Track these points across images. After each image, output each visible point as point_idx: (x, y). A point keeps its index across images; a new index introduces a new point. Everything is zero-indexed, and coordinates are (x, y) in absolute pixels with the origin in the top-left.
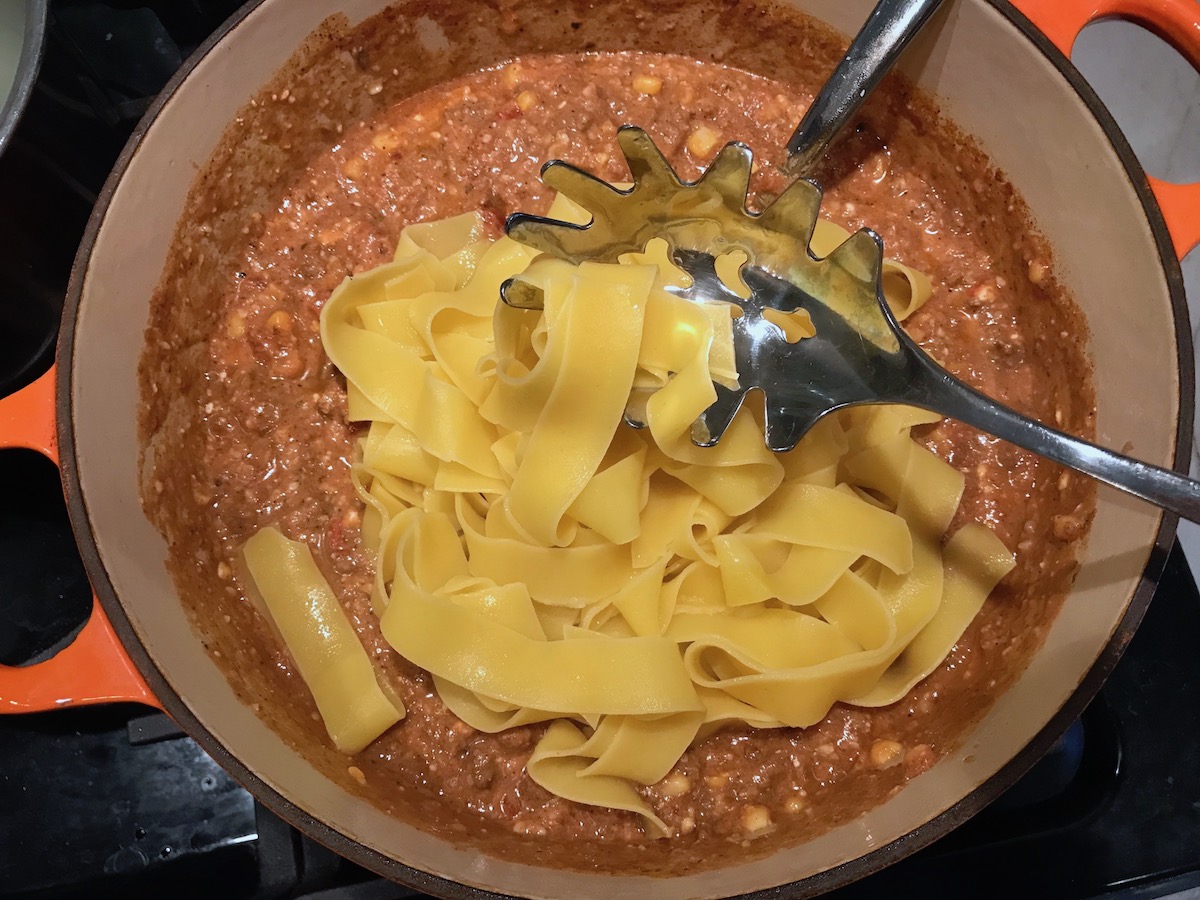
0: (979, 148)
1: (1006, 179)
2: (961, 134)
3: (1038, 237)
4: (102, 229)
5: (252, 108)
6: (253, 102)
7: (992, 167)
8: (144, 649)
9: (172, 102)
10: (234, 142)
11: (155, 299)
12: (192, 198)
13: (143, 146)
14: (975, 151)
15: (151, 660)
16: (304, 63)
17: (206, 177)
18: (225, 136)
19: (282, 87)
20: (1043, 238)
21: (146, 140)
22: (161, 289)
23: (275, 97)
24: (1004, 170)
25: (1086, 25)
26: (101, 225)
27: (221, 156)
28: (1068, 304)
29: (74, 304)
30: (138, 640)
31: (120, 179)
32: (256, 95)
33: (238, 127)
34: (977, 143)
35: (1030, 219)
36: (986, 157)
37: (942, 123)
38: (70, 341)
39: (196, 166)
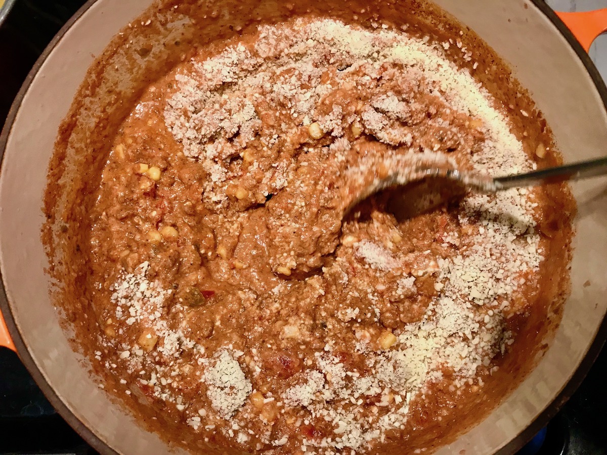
0: (531, 97)
1: (543, 117)
2: (521, 88)
3: (556, 152)
4: (32, 85)
5: (129, 28)
6: (130, 25)
7: (537, 108)
8: (13, 319)
9: (80, 20)
10: (118, 45)
11: (62, 126)
12: (90, 73)
13: (61, 42)
14: (528, 98)
15: (16, 325)
16: (160, 6)
17: (99, 63)
18: (112, 42)
19: (148, 18)
20: (560, 153)
21: (63, 39)
22: (67, 120)
23: (143, 23)
24: (543, 112)
25: (600, 34)
26: (31, 82)
27: (109, 52)
28: (568, 194)
29: (10, 124)
30: (11, 313)
31: (45, 59)
32: (132, 21)
33: (120, 37)
34: (530, 94)
35: (554, 141)
36: (533, 103)
37: (512, 80)
38: (4, 144)
39: (93, 56)
